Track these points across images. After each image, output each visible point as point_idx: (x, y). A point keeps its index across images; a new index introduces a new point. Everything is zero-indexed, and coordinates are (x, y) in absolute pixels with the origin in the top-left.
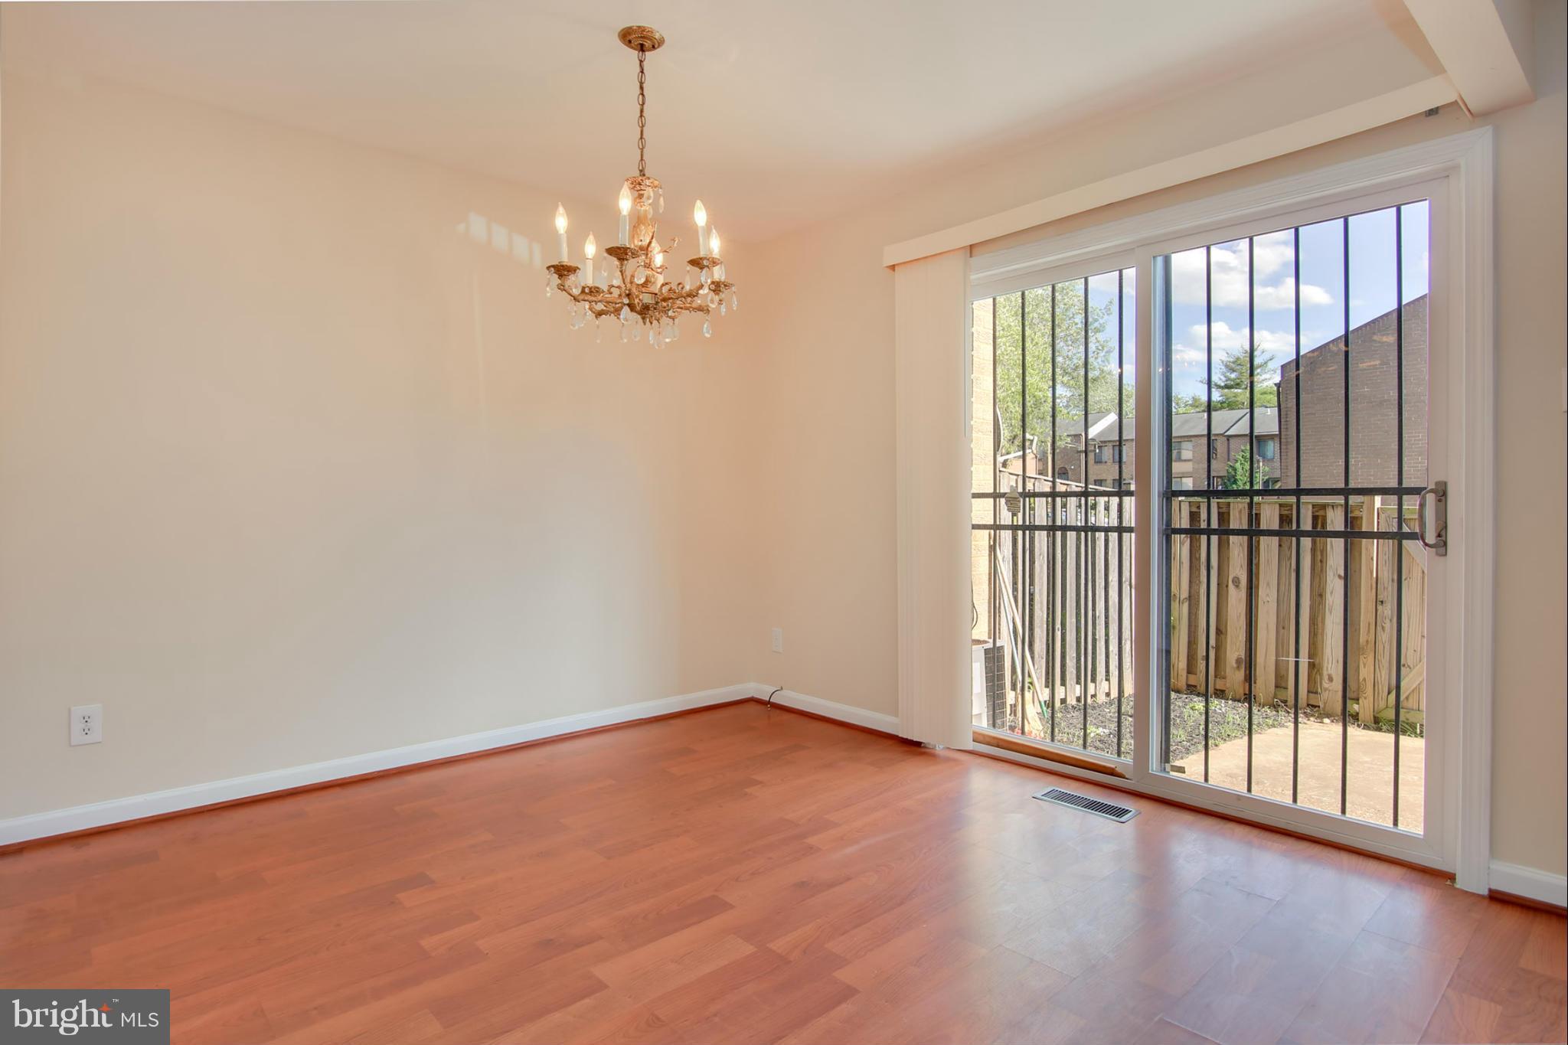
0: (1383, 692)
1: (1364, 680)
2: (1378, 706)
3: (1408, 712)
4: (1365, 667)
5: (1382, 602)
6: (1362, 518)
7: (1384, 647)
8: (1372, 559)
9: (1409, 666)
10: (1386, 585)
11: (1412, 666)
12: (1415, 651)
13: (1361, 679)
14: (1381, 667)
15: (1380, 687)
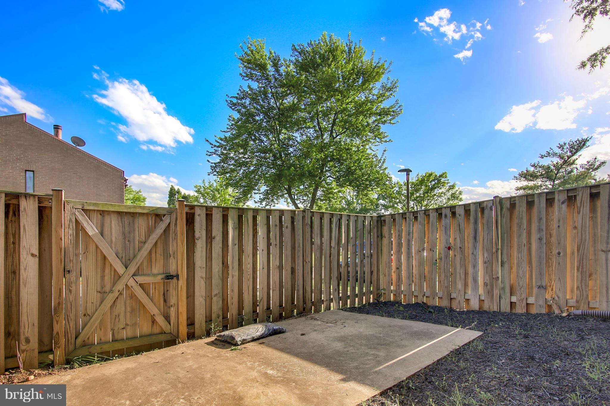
0: (71, 339)
1: (58, 333)
2: (68, 349)
3: (90, 348)
4: (57, 324)
5: (69, 271)
6: (51, 208)
7: (71, 304)
8: (61, 239)
9: (88, 315)
10: (71, 259)
11: (90, 314)
12: (92, 303)
13: (55, 333)
14: (70, 320)
15: (69, 335)
